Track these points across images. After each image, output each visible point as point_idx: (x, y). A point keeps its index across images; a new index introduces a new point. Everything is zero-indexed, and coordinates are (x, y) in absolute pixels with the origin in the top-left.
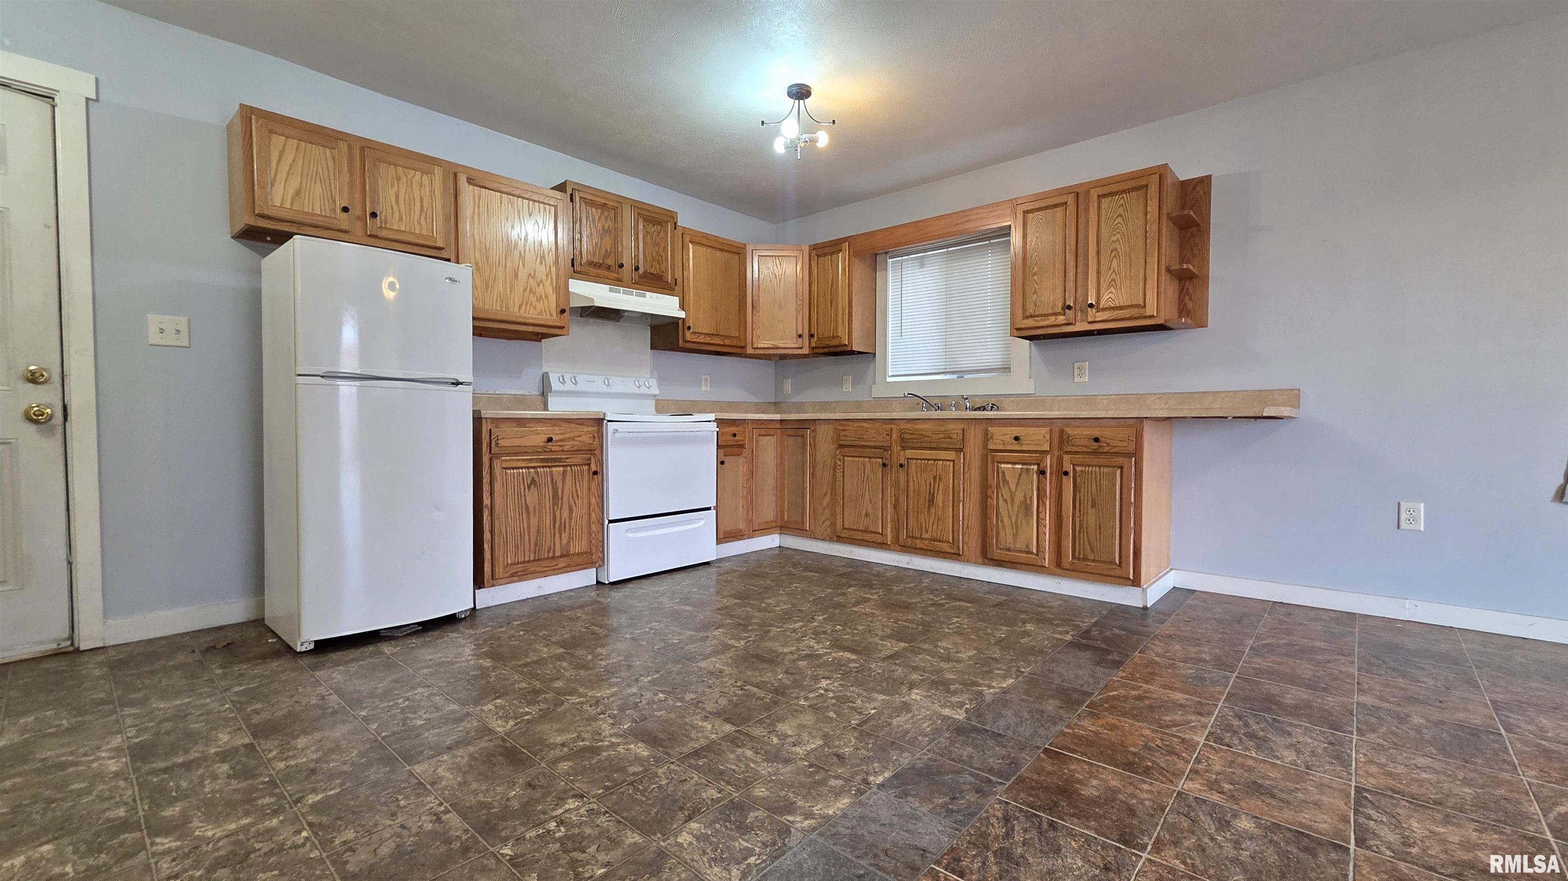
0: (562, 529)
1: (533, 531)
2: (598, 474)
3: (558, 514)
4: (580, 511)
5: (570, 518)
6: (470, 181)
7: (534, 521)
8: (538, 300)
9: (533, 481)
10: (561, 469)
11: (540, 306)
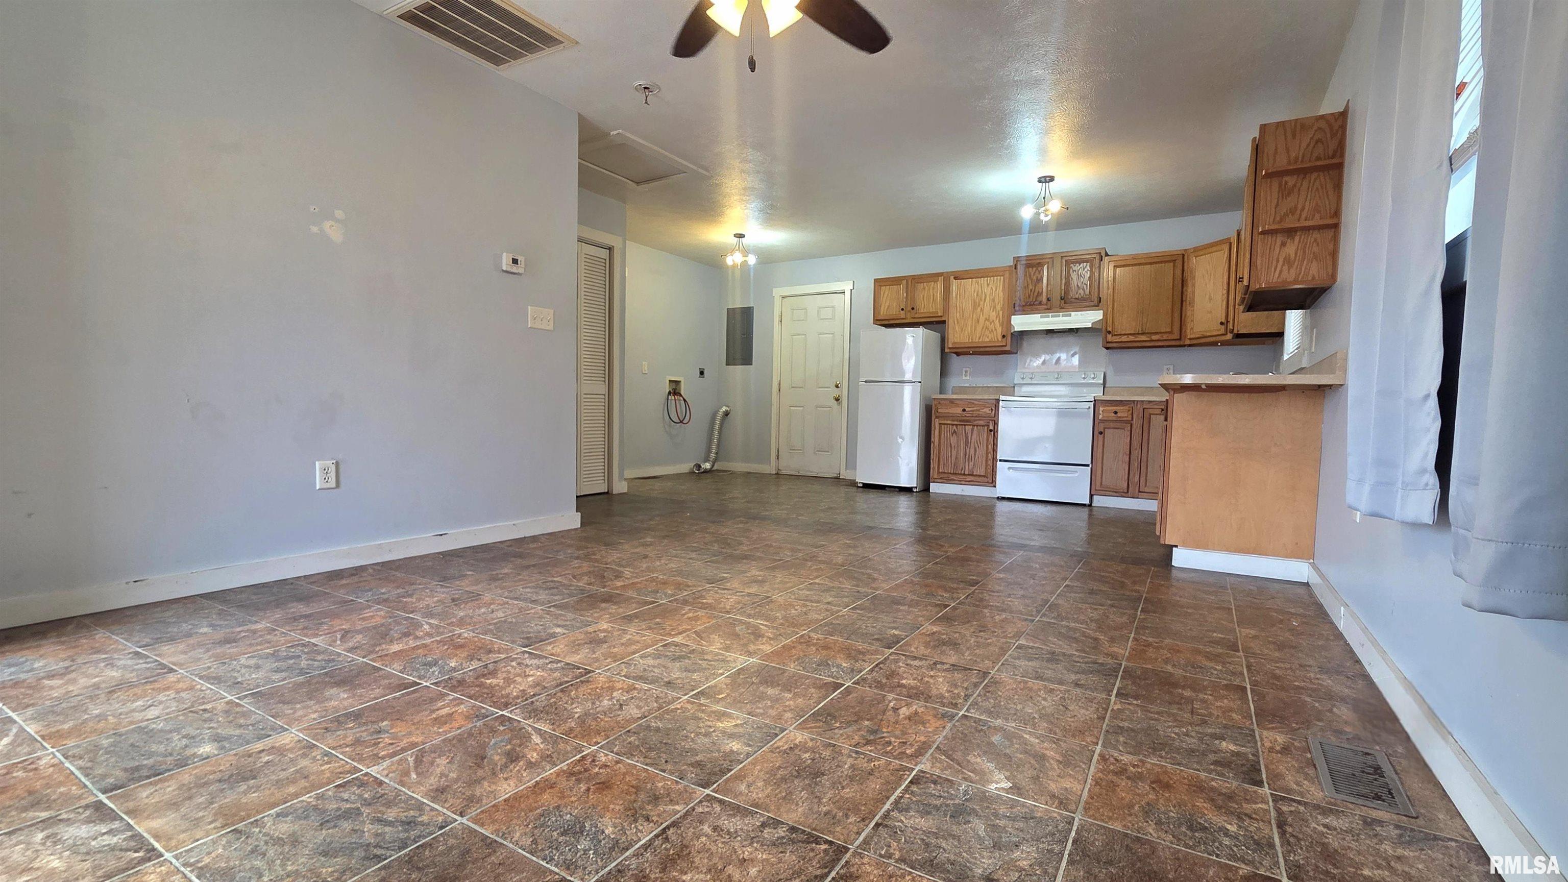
0: (970, 459)
1: (953, 458)
2: (994, 432)
3: (968, 451)
4: (982, 451)
5: (975, 455)
6: (955, 278)
7: (954, 453)
8: (990, 333)
9: (955, 432)
10: (971, 427)
11: (991, 336)
